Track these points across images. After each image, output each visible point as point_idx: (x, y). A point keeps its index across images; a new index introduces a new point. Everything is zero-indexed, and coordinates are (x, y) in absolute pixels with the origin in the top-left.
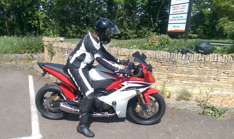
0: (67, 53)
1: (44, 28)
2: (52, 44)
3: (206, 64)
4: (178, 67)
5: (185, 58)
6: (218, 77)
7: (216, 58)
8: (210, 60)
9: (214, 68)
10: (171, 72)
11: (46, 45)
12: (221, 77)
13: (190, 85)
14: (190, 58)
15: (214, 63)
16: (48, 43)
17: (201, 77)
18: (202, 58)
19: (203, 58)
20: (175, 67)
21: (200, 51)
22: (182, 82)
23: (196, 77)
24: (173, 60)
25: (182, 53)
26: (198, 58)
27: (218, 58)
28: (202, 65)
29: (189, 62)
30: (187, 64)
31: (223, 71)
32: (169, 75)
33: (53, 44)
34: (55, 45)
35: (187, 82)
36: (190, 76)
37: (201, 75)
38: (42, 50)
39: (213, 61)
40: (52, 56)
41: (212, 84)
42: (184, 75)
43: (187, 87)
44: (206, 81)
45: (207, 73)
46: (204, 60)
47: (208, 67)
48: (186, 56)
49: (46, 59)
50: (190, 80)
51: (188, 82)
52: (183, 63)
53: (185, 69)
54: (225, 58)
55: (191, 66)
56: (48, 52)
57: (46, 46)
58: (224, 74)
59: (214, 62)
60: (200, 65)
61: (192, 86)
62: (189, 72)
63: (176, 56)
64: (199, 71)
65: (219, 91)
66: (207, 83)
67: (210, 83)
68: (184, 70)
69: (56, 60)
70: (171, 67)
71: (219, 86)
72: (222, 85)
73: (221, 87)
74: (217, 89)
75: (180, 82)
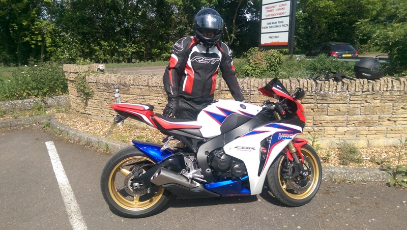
0: (119, 92)
1: (53, 49)
2: (84, 78)
3: (376, 96)
4: (330, 105)
5: (342, 88)
6: (395, 116)
7: (390, 85)
8: (382, 89)
9: (388, 102)
10: (319, 113)
11: (73, 79)
12: (399, 116)
13: (352, 133)
14: (350, 87)
15: (388, 93)
16: (76, 75)
17: (369, 118)
18: (368, 86)
19: (370, 87)
20: (326, 105)
21: (364, 74)
22: (339, 129)
23: (361, 119)
24: (322, 92)
25: (336, 80)
26: (363, 86)
27: (393, 84)
28: (369, 99)
29: (348, 96)
30: (346, 97)
31: (402, 106)
32: (317, 119)
33: (87, 77)
34: (91, 78)
35: (346, 129)
36: (351, 118)
37: (368, 116)
38: (62, 89)
39: (385, 89)
40: (87, 99)
41: (385, 128)
42: (340, 118)
43: (347, 137)
44: (376, 124)
45: (377, 111)
46: (373, 89)
47: (378, 101)
48: (343, 85)
49: (73, 105)
50: (350, 126)
51: (348, 129)
52: (338, 98)
53: (343, 107)
54: (405, 84)
55: (352, 102)
56: (78, 91)
57: (71, 81)
58: (403, 110)
59: (387, 91)
60: (367, 99)
61: (355, 135)
62: (349, 112)
63: (327, 86)
64: (365, 109)
65: (396, 139)
66: (379, 128)
67: (383, 127)
68: (341, 109)
69: (94, 106)
70: (319, 105)
71: (396, 130)
72: (400, 129)
73: (400, 132)
74: (393, 135)
75: (334, 130)
